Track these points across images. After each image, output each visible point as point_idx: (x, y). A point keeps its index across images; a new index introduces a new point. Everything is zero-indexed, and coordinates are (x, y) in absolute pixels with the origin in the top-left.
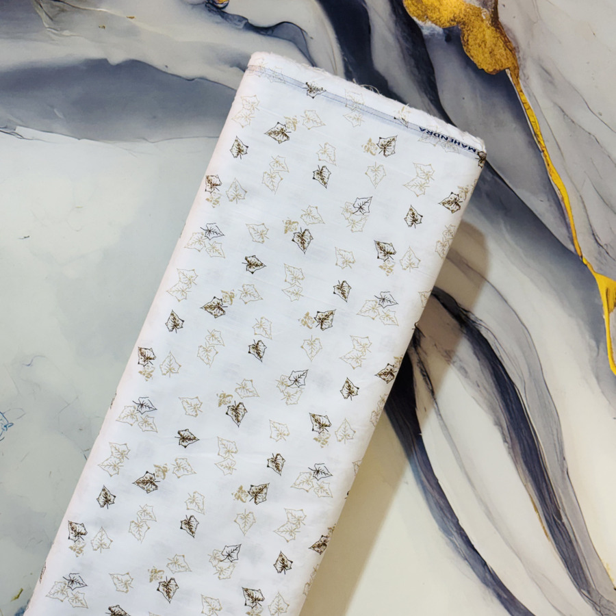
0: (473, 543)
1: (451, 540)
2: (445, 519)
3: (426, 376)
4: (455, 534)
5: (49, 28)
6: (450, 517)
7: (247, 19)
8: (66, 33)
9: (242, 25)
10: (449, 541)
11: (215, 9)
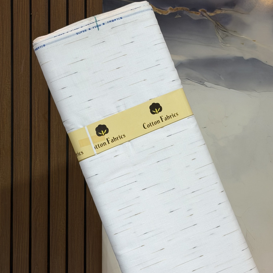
5: (221, 42)
8: (228, 45)
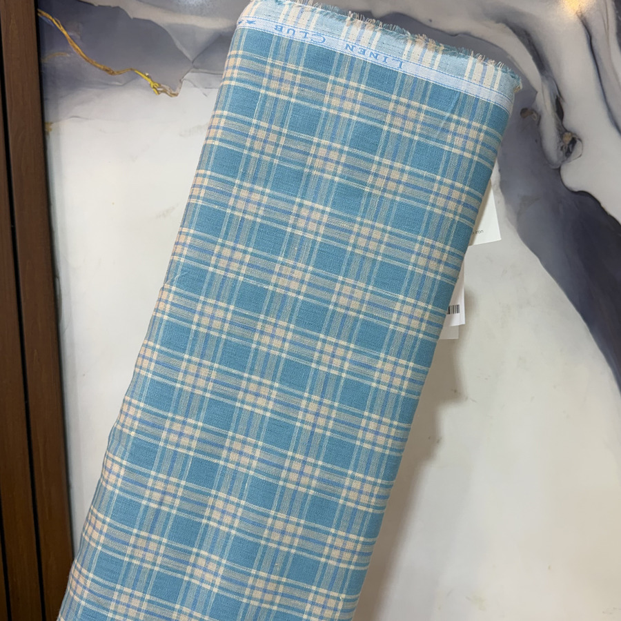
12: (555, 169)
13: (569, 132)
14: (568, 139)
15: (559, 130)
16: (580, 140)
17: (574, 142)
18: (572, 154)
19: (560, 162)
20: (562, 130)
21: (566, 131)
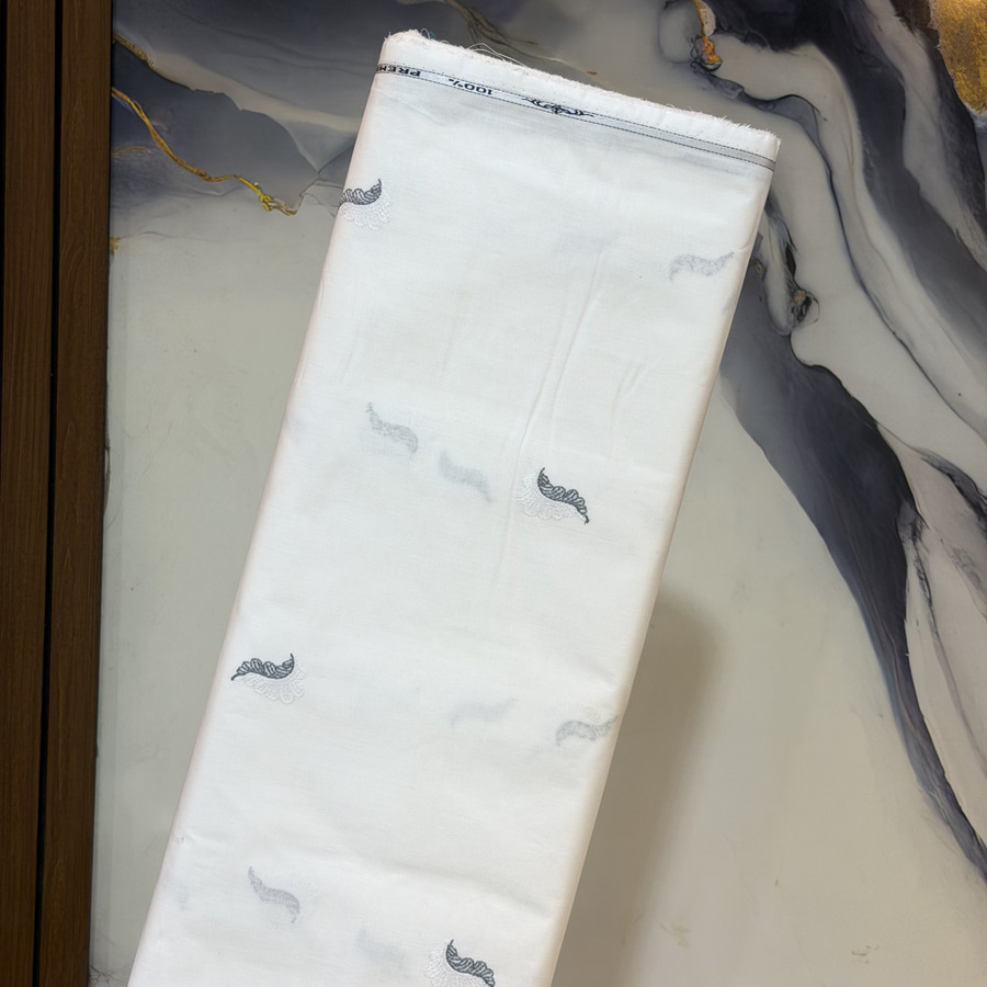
0: (960, 804)
1: (932, 797)
2: (927, 769)
3: (924, 579)
4: (938, 790)
6: (933, 767)
7: (742, 87)
9: (735, 94)
10: (928, 797)
11: (702, 71)
12: (784, 337)
13: (802, 290)
14: (800, 299)
15: (789, 287)
16: (816, 300)
17: (807, 302)
18: (806, 318)
19: (790, 327)
20: (793, 287)
21: (799, 288)
